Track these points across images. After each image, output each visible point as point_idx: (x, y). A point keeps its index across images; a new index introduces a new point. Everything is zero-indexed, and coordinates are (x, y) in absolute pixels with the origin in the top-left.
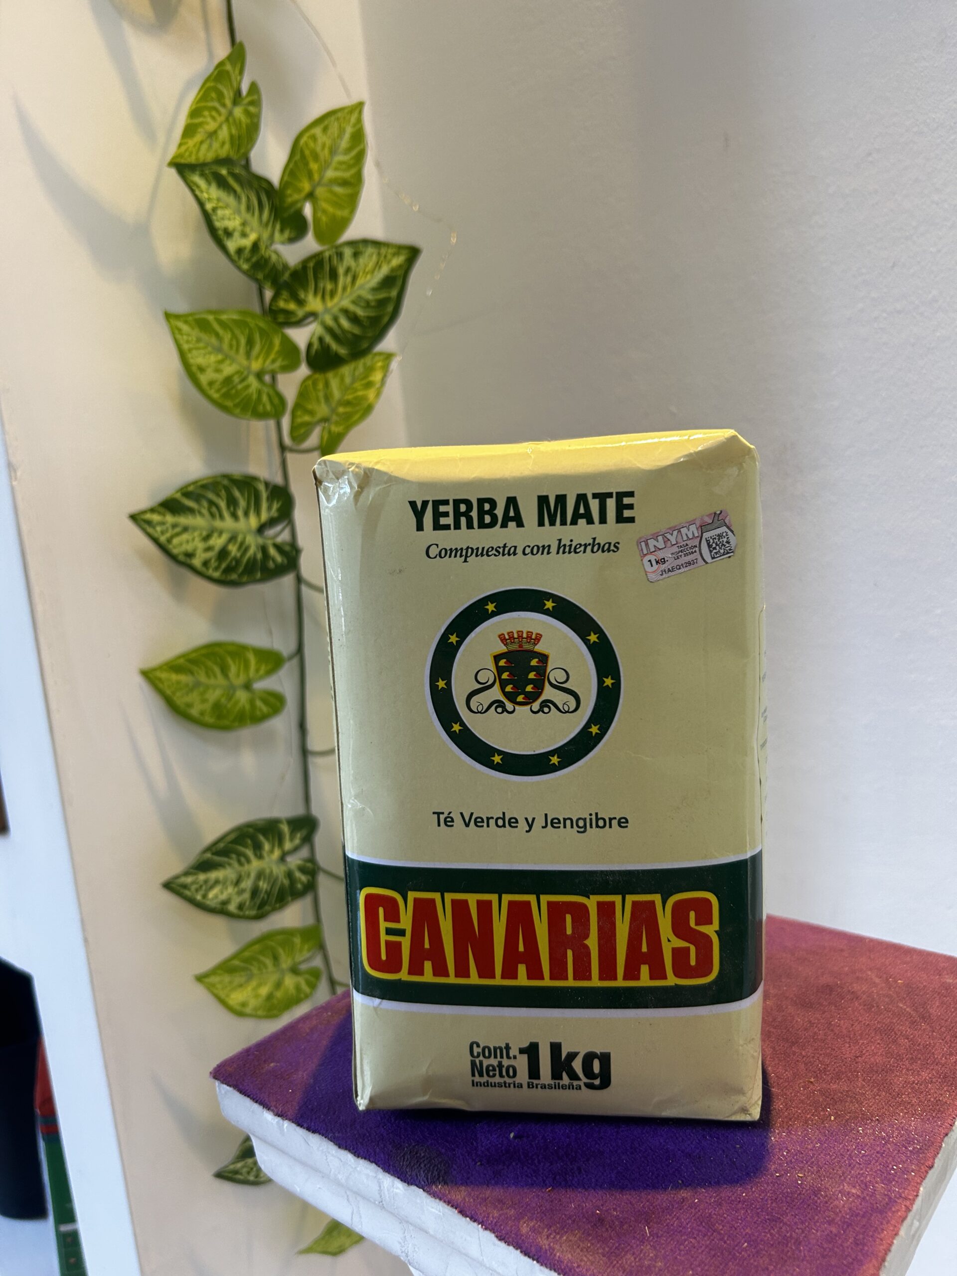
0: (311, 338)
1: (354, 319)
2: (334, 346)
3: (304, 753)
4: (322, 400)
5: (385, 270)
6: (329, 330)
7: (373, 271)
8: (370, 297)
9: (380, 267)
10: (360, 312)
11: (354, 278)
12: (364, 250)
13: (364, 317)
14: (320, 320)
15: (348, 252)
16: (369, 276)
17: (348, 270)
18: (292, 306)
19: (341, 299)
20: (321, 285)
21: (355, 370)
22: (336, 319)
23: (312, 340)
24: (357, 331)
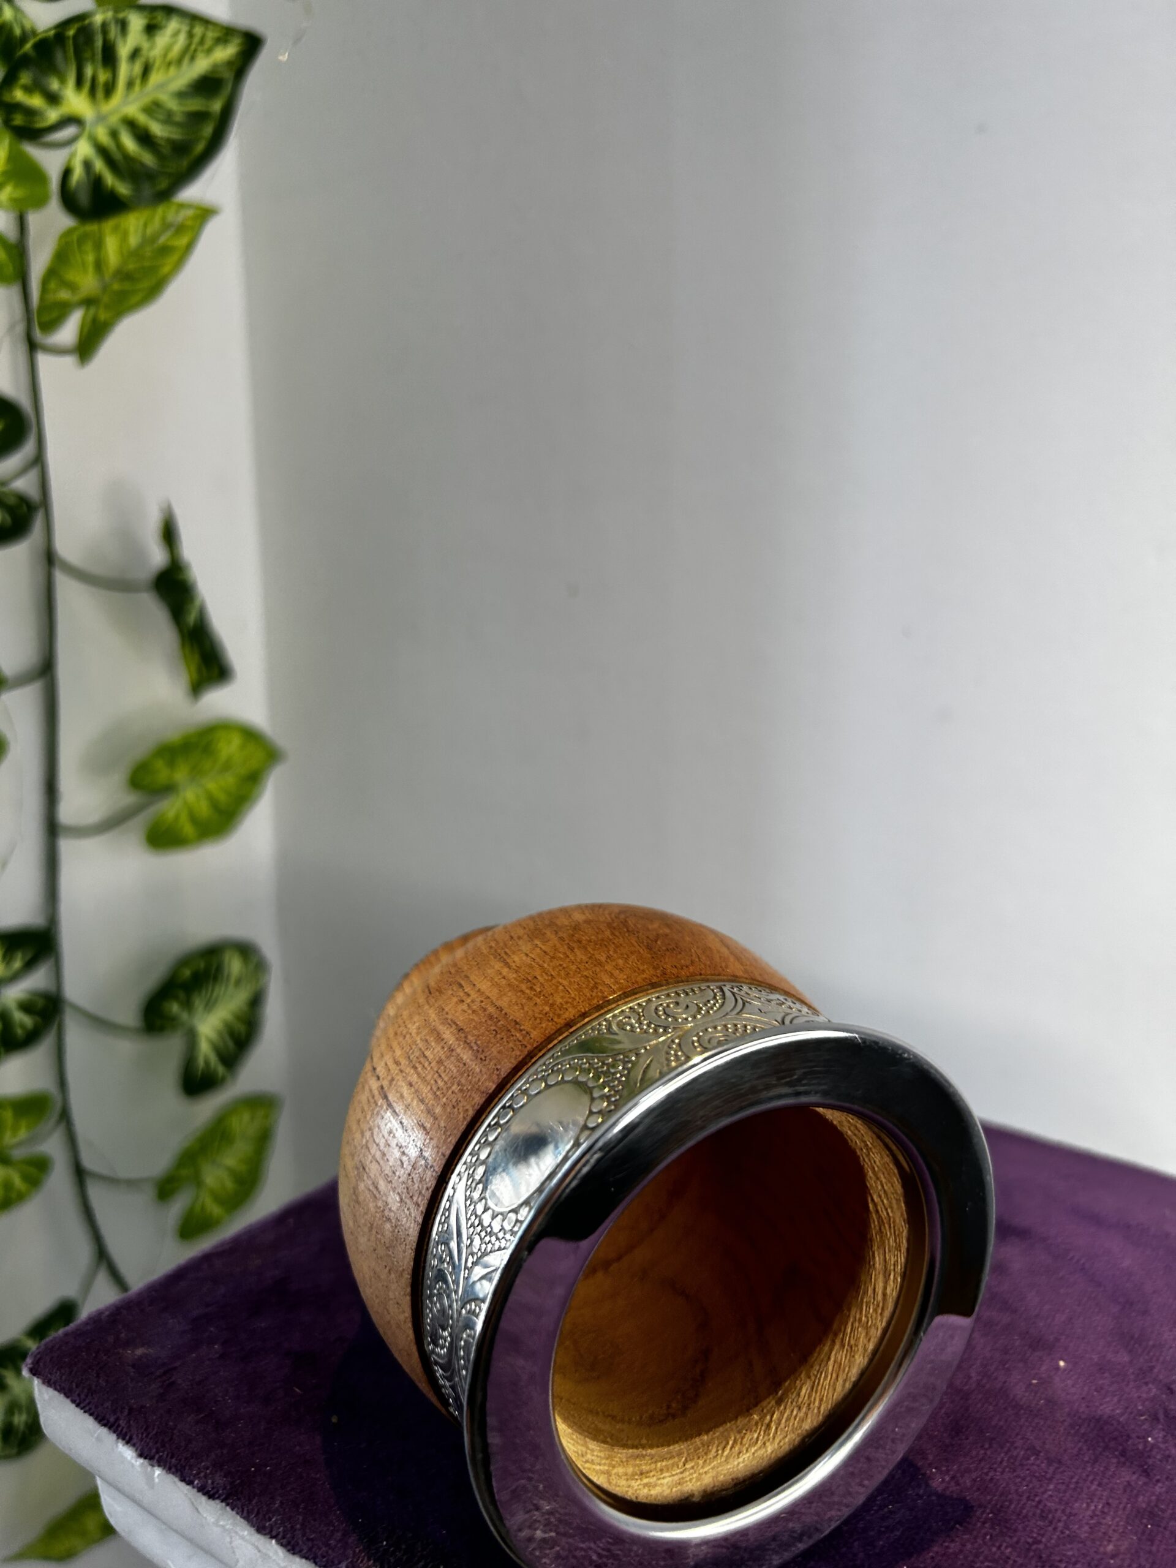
0: (69, 161)
1: (144, 138)
2: (109, 179)
3: (52, 829)
4: (91, 269)
5: (202, 65)
6: (102, 151)
7: (179, 61)
8: (173, 105)
9: (193, 58)
10: (157, 129)
11: (146, 71)
12: (164, 22)
13: (162, 138)
14: (86, 133)
15: (136, 22)
16: (172, 70)
17: (135, 54)
18: (36, 101)
19: (125, 102)
20: (89, 71)
21: (145, 225)
22: (114, 134)
23: (72, 163)
24: (148, 159)
